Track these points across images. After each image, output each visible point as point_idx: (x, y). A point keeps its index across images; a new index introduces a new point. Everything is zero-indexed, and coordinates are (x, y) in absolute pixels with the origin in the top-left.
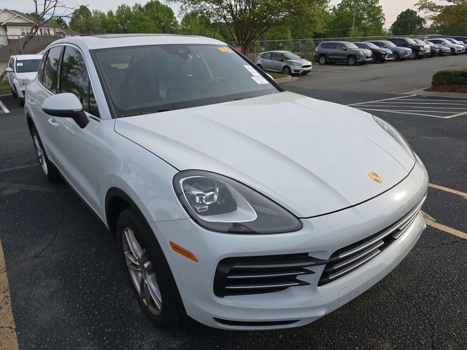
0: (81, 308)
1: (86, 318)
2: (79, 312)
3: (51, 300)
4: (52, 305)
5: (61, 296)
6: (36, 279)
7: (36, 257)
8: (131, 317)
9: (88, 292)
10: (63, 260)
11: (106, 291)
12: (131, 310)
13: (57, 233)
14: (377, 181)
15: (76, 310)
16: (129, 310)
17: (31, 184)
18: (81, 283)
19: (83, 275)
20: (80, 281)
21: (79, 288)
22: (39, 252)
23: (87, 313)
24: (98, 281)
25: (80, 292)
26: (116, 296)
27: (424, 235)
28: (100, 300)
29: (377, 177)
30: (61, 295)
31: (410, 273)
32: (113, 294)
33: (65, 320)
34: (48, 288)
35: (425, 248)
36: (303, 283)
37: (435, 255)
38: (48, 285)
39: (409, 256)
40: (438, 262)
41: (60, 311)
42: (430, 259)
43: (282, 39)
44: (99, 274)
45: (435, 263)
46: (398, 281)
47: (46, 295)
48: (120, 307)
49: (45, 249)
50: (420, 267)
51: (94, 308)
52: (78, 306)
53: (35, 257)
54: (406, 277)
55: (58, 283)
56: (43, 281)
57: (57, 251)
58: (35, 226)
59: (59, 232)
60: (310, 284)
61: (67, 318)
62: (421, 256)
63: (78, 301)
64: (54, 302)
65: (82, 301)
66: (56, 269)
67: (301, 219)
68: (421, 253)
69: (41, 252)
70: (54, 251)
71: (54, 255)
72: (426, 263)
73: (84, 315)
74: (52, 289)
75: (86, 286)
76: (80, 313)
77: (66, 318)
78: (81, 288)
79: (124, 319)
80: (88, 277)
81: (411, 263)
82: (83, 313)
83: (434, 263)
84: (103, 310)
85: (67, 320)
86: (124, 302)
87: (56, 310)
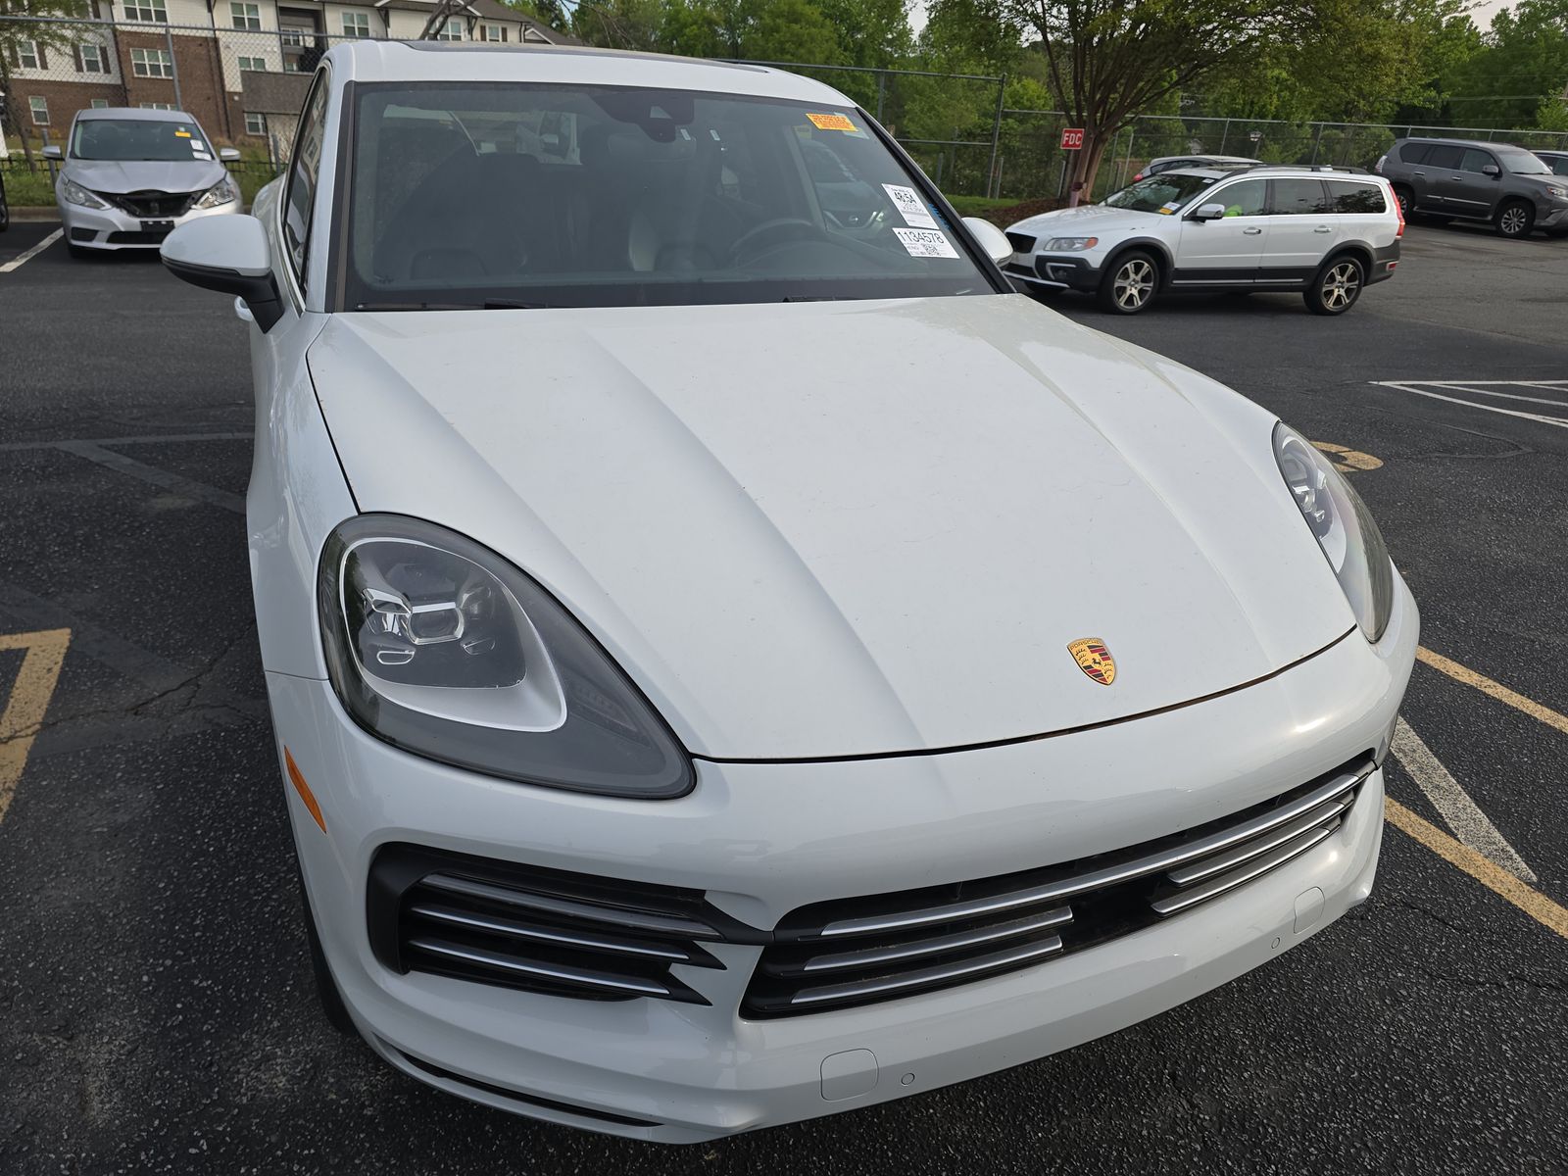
0: (168, 893)
1: (164, 928)
2: (157, 905)
3: (101, 850)
4: (98, 864)
5: (134, 845)
6: (99, 776)
7: (135, 711)
8: (288, 959)
9: (212, 849)
10: (199, 736)
11: (261, 861)
12: (301, 937)
13: (225, 651)
14: (1098, 676)
15: (149, 895)
16: (293, 936)
17: (237, 490)
18: (207, 818)
19: (225, 793)
20: (208, 811)
21: (195, 831)
22: (150, 697)
23: (175, 913)
24: (256, 824)
25: (192, 843)
26: (282, 881)
27: (1452, 926)
28: (231, 883)
29: (1104, 659)
30: (134, 842)
31: (1315, 1057)
32: (277, 874)
33: (107, 920)
34: (116, 810)
35: (1430, 975)
36: (685, 994)
37: (1462, 1013)
38: (119, 802)
39: (1348, 992)
40: (1456, 1043)
41: (107, 889)
42: (1429, 1024)
43: (1270, 116)
44: (269, 802)
45: (1444, 1043)
46: (1251, 1076)
47: (99, 830)
48: (272, 920)
49: (170, 694)
50: (1371, 1048)
51: (201, 903)
52: (162, 885)
53: (133, 709)
54: (1289, 1068)
55: (148, 803)
56: (112, 787)
57: (197, 706)
58: (179, 618)
59: (232, 649)
60: (710, 1004)
61: (114, 916)
62: (1397, 1001)
63: (170, 870)
64: (108, 856)
65: (179, 874)
66: (166, 759)
67: (696, 760)
68: (1405, 993)
69: (153, 699)
70: (189, 703)
71: (183, 716)
72: (1403, 1034)
73: (162, 917)
74: (123, 818)
75: (216, 832)
76: (156, 908)
77: (111, 915)
78: (199, 832)
79: (263, 961)
80: (234, 804)
81: (1341, 1021)
82: (166, 911)
83: (1435, 1043)
84: (222, 915)
85: (110, 921)
86: (293, 907)
87: (100, 881)
